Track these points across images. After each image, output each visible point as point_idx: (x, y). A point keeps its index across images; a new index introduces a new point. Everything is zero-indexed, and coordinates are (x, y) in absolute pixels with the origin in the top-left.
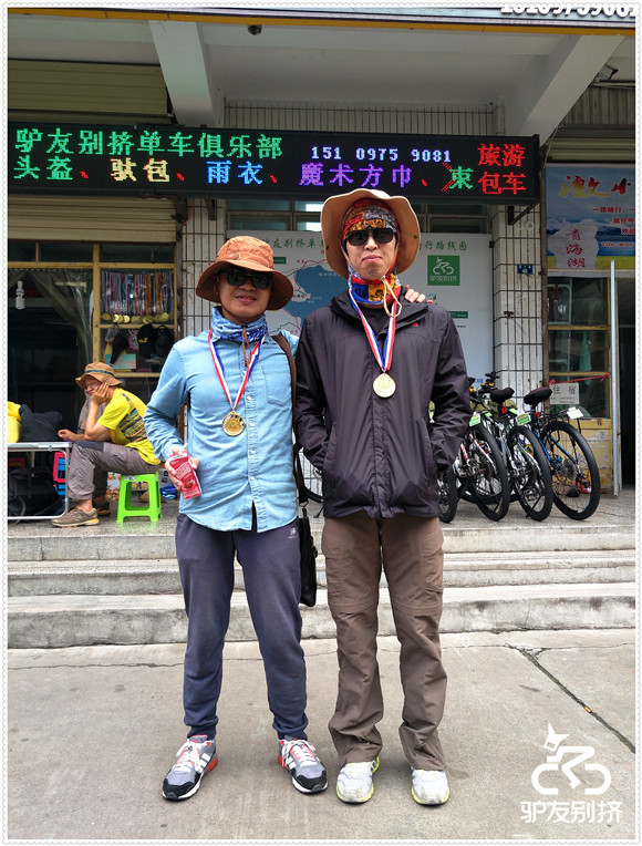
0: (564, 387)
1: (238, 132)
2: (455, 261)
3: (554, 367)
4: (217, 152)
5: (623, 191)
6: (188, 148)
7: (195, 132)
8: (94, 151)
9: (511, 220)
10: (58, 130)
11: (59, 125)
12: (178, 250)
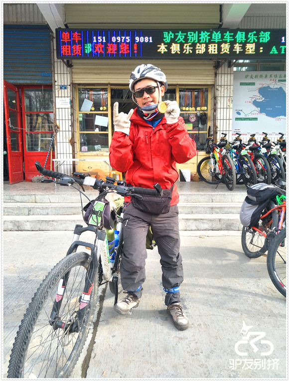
4: (243, 40)
6: (232, 38)
8: (194, 41)
10: (180, 32)
11: (180, 30)
12: (215, 81)
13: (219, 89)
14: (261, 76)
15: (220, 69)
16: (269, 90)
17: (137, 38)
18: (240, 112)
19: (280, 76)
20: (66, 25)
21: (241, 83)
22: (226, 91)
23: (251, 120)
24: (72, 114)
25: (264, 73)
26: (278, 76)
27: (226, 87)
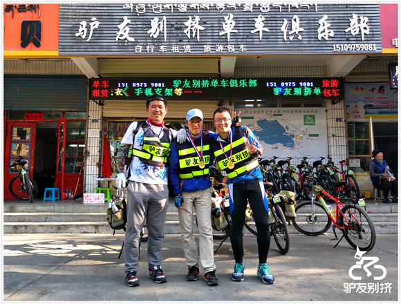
0: (355, 161)
1: (243, 79)
2: (313, 117)
3: (350, 153)
4: (236, 85)
5: (373, 92)
6: (227, 84)
7: (228, 79)
9: (333, 103)
11: (186, 78)
14: (259, 112)
16: (266, 122)
17: (153, 84)
19: (275, 112)
20: (99, 75)
21: (242, 117)
24: (100, 142)
25: (261, 109)
26: (273, 111)
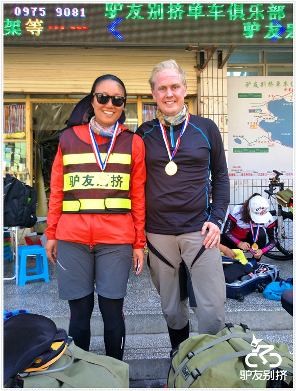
4: (241, 17)
6: (221, 14)
12: (198, 89)
13: (206, 101)
14: (271, 84)
15: (205, 71)
16: (284, 104)
18: (240, 138)
21: (239, 94)
22: (216, 105)
23: (259, 152)
27: (216, 98)
